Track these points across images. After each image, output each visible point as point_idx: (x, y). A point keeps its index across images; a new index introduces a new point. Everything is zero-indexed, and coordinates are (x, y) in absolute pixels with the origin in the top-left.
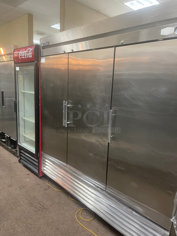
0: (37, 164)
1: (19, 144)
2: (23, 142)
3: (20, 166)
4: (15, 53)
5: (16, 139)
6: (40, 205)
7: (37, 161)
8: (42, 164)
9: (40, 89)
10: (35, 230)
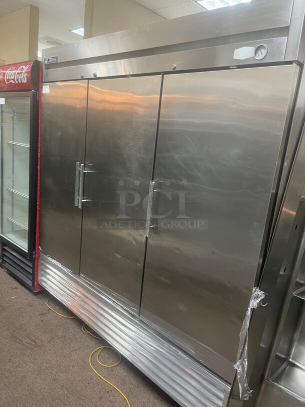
0: (31, 271)
1: (1, 235)
2: (9, 232)
3: (2, 273)
6: (29, 340)
7: (31, 265)
8: (39, 271)
9: (39, 141)
10: (17, 380)
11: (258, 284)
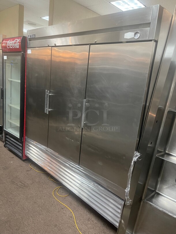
0: (21, 148)
1: (4, 129)
2: (9, 128)
3: (5, 150)
4: (4, 42)
5: (2, 125)
6: (21, 184)
7: (21, 145)
8: (25, 148)
9: (26, 79)
10: (15, 203)
11: (137, 149)
